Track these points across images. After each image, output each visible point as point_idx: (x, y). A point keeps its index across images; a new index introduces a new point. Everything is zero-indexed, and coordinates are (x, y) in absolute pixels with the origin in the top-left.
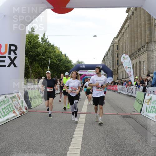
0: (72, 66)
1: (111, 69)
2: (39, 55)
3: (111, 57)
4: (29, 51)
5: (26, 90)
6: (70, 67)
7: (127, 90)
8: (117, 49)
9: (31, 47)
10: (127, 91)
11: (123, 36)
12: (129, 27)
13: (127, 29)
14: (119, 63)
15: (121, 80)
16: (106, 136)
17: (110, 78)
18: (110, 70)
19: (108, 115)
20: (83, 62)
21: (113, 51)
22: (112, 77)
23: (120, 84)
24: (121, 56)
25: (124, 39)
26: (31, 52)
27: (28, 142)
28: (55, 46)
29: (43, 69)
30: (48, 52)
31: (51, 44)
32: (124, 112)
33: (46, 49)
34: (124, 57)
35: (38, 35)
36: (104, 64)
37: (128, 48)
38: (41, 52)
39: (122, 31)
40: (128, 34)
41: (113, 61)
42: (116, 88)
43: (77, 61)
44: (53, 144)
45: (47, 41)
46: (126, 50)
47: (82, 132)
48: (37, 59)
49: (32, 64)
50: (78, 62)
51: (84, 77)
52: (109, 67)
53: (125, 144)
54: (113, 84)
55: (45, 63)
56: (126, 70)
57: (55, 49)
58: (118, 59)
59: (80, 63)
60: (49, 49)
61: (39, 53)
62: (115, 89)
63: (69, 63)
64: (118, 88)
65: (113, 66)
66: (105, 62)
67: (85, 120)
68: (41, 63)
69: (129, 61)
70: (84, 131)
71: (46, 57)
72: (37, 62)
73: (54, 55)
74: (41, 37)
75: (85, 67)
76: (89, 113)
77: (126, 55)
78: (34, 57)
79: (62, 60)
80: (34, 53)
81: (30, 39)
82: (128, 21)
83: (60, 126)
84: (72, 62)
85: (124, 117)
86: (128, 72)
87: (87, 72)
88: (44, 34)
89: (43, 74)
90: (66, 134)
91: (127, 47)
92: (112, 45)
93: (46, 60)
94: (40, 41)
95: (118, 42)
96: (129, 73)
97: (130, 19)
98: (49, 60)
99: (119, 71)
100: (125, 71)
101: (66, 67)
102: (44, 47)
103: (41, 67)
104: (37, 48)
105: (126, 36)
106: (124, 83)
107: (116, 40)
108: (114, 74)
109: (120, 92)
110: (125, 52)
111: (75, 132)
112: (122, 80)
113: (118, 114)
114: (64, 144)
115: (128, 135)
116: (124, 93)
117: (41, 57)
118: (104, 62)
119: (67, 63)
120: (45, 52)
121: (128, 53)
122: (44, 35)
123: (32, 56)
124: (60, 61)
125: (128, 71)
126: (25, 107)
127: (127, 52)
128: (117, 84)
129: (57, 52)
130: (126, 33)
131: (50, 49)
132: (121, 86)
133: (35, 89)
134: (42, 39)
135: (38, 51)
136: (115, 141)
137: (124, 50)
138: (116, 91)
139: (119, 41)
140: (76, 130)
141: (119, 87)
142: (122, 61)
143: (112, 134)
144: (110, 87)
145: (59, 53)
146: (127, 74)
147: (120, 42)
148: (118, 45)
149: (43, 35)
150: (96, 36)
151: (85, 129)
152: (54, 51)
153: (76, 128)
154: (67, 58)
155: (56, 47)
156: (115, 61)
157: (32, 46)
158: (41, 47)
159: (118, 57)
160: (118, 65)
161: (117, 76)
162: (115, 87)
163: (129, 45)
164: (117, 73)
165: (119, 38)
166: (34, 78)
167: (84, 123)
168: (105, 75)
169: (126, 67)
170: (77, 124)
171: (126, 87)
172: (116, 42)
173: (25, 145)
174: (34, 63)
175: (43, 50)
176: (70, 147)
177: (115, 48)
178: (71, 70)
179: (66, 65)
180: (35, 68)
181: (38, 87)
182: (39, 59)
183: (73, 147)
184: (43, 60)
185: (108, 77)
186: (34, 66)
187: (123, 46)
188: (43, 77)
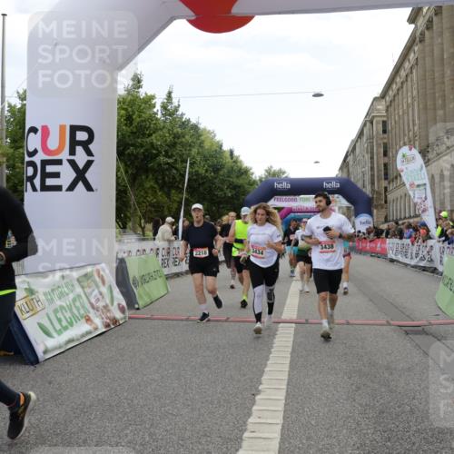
0: (252, 183)
1: (368, 190)
2: (157, 155)
3: (367, 157)
4: (128, 144)
5: (120, 256)
6: (246, 186)
7: (414, 252)
8: (384, 132)
9: (132, 133)
10: (414, 255)
11: (400, 93)
12: (417, 64)
13: (412, 73)
14: (390, 172)
15: (397, 223)
16: (354, 387)
17: (364, 218)
18: (364, 193)
19: (361, 327)
20: (284, 173)
21: (371, 138)
22: (371, 214)
23: (394, 236)
24: (397, 153)
25: (405, 100)
26: (132, 145)
27: (129, 404)
28: (201, 126)
29: (168, 195)
30: (183, 146)
31: (189, 121)
32: (408, 316)
33: (177, 136)
34: (404, 156)
35: (153, 97)
36: (345, 176)
37: (416, 128)
38: (161, 145)
39: (398, 80)
40: (415, 86)
41: (372, 168)
42: (383, 245)
43: (266, 171)
44: (202, 411)
45: (179, 113)
46: (411, 133)
47: (286, 378)
48: (150, 165)
49: (137, 181)
50: (268, 171)
51: (289, 217)
52: (359, 185)
53: (412, 411)
54: (372, 235)
55: (174, 178)
56: (411, 193)
57: (201, 136)
58: (386, 160)
59: (273, 175)
60: (184, 137)
61: (157, 150)
62: (378, 249)
63: (243, 176)
64: (387, 246)
65: (373, 183)
66: (348, 171)
67: (294, 341)
68: (164, 178)
69: (419, 167)
70: (289, 375)
71: (176, 160)
72: (151, 176)
73: (198, 153)
74: (161, 100)
75: (289, 186)
76: (303, 321)
77: (410, 149)
78: (142, 160)
79: (222, 166)
80: (142, 151)
81: (130, 109)
82: (416, 48)
83: (220, 359)
84: (252, 174)
85: (407, 333)
86: (416, 200)
87: (296, 200)
88: (170, 93)
89: (169, 208)
90: (239, 381)
91: (414, 125)
92: (369, 120)
93: (176, 169)
94: (159, 113)
95: (387, 111)
96: (419, 201)
97: (421, 41)
98: (186, 168)
99: (390, 197)
100: (407, 198)
101: (235, 187)
102: (169, 130)
103: (161, 188)
104: (150, 135)
105: (411, 92)
106: (407, 233)
107: (381, 106)
108: (376, 207)
109: (394, 258)
110: (406, 138)
111: (265, 377)
112: (400, 222)
113: (389, 324)
114: (233, 409)
115: (419, 386)
116: (407, 261)
117: (162, 159)
118: (345, 170)
119: (238, 177)
120: (174, 145)
121: (417, 143)
122: (169, 95)
123: (136, 157)
124: (218, 170)
125: (416, 196)
126: (119, 305)
127: (415, 141)
128: (384, 234)
129: (207, 145)
130: (409, 83)
131: (187, 137)
132: (396, 240)
133: (148, 251)
134: (164, 107)
135: (152, 144)
136: (382, 401)
137: (404, 135)
138: (382, 255)
139: (387, 107)
140: (266, 369)
141: (391, 244)
142: (399, 166)
143: (372, 382)
144: (364, 245)
145: (214, 148)
146: (415, 205)
147: (391, 109)
148: (385, 119)
149: (165, 97)
150: (321, 95)
151: (293, 366)
152: (199, 141)
153: (266, 365)
154: (235, 162)
155: (205, 129)
156: (378, 167)
157: (135, 130)
158: (161, 130)
159: (385, 154)
160: (386, 179)
161: (384, 210)
162: (379, 245)
163: (419, 119)
164: (386, 202)
165: (387, 98)
166: (143, 221)
167: (290, 350)
168: (348, 208)
169: (411, 185)
170: (270, 353)
171: (413, 244)
172: (379, 110)
173: (120, 415)
174: (143, 177)
175: (166, 140)
176: (250, 420)
177: (378, 128)
178: (248, 197)
179: (235, 181)
180: (146, 192)
181: (155, 248)
182: (156, 166)
183: (258, 420)
184: (167, 169)
185: (357, 215)
186: (141, 185)
187: (401, 121)
188: (169, 219)
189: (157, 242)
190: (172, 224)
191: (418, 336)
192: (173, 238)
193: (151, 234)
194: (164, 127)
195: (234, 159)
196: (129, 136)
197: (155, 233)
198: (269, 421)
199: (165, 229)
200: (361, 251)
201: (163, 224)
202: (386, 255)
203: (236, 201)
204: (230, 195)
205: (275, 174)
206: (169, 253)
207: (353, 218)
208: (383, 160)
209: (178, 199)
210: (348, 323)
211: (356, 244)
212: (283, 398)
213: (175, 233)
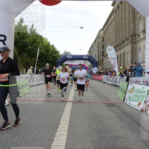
0: (60, 56)
1: (97, 60)
2: (28, 46)
3: (97, 49)
4: (18, 42)
6: (57, 57)
8: (103, 41)
10: (111, 81)
11: (108, 28)
12: (114, 19)
13: (112, 22)
14: (104, 53)
15: (106, 70)
16: (90, 123)
17: (96, 68)
19: (93, 104)
20: (70, 53)
21: (98, 42)
22: (98, 67)
23: (105, 74)
24: (107, 47)
25: (110, 31)
26: (20, 42)
28: (43, 37)
29: (31, 59)
30: (37, 43)
31: (39, 34)
32: (109, 100)
33: (35, 39)
34: (109, 49)
35: (27, 26)
36: (90, 54)
38: (29, 42)
39: (108, 24)
40: (113, 26)
41: (99, 52)
43: (64, 52)
44: (41, 131)
45: (36, 32)
46: (111, 41)
47: (69, 120)
48: (25, 49)
49: (21, 54)
50: (65, 52)
51: (71, 67)
52: (94, 58)
53: (109, 131)
54: (98, 74)
55: (33, 53)
56: (111, 61)
57: (43, 40)
58: (103, 50)
59: (66, 53)
61: (28, 44)
62: (100, 78)
63: (57, 54)
65: (99, 57)
67: (72, 108)
68: (30, 53)
69: (113, 52)
70: (70, 119)
71: (34, 48)
72: (25, 53)
73: (42, 46)
75: (71, 57)
76: (75, 101)
77: (111, 47)
78: (23, 47)
79: (50, 50)
80: (23, 44)
82: (114, 14)
83: (47, 114)
84: (60, 53)
85: (108, 106)
87: (73, 62)
89: (31, 64)
90: (53, 121)
91: (112, 39)
92: (98, 37)
93: (34, 50)
94: (29, 31)
95: (104, 34)
96: (113, 63)
97: (115, 12)
98: (37, 50)
99: (104, 62)
101: (54, 57)
103: (29, 57)
104: (26, 39)
105: (112, 28)
106: (109, 73)
107: (102, 32)
108: (100, 65)
109: (105, 81)
110: (110, 43)
111: (62, 119)
112: (107, 70)
113: (103, 103)
114: (51, 130)
115: (111, 122)
116: (109, 83)
117: (29, 47)
118: (90, 53)
119: (55, 54)
120: (33, 42)
121: (113, 45)
122: (33, 26)
123: (21, 46)
124: (48, 51)
125: (112, 62)
127: (112, 44)
128: (102, 74)
129: (45, 43)
130: (111, 25)
131: (38, 40)
132: (106, 76)
133: (24, 78)
134: (31, 30)
135: (26, 41)
136: (99, 127)
137: (109, 42)
138: (101, 80)
141: (104, 77)
142: (107, 52)
143: (97, 121)
144: (95, 77)
145: (47, 44)
146: (112, 64)
147: (105, 34)
148: (103, 37)
150: (83, 28)
151: (71, 116)
152: (42, 42)
153: (62, 116)
154: (54, 49)
155: (44, 38)
156: (100, 52)
157: (20, 37)
158: (29, 37)
159: (103, 48)
160: (103, 56)
161: (102, 66)
162: (100, 77)
163: (114, 37)
164: (103, 63)
165: (104, 30)
166: (23, 68)
167: (70, 111)
168: (91, 65)
169: (111, 58)
170: (64, 112)
171: (111, 77)
172: (101, 34)
173: (13, 132)
174: (23, 53)
175: (31, 41)
176: (56, 134)
177: (101, 39)
178: (58, 61)
179: (54, 55)
180: (24, 58)
181: (26, 77)
182: (27, 49)
183: (59, 134)
184: (31, 51)
185: (93, 67)
186: (22, 56)
187: (108, 38)
188: (31, 67)
189: (27, 74)
190: (32, 69)
191: (112, 107)
192: (33, 73)
193: (25, 72)
194: (30, 36)
195: (54, 48)
196: (18, 39)
197: (27, 72)
198: (63, 134)
199: (30, 70)
200: (94, 79)
201: (29, 69)
202: (102, 81)
203: (54, 62)
204: (52, 60)
205: (67, 53)
206: (31, 78)
207: (92, 68)
208: (102, 50)
209: (35, 61)
210: (89, 102)
211: (93, 77)
212: (67, 126)
213: (33, 72)
